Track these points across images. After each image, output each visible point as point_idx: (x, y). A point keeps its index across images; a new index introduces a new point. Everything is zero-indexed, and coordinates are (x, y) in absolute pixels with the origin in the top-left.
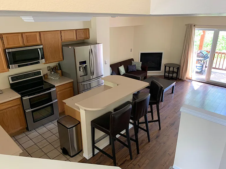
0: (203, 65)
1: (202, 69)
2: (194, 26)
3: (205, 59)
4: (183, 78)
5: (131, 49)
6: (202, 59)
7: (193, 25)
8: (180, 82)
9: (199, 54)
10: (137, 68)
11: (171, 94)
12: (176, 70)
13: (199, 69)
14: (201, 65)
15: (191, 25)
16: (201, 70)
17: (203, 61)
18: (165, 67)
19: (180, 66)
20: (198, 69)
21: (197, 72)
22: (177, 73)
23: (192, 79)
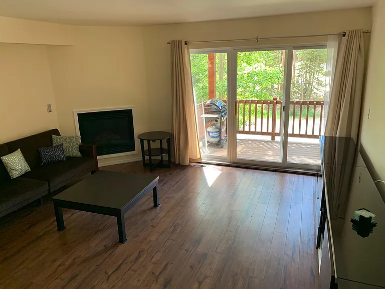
0: (220, 129)
1: (220, 136)
2: (186, 44)
3: (222, 116)
4: (183, 160)
5: (49, 106)
6: (216, 116)
7: (183, 43)
8: (177, 171)
9: (209, 107)
10: (69, 152)
11: (151, 209)
12: (165, 146)
13: (214, 137)
14: (217, 128)
15: (180, 42)
16: (218, 139)
17: (219, 120)
18: (142, 141)
19: (172, 135)
20: (212, 137)
21: (211, 145)
22: (169, 151)
23: (203, 161)
